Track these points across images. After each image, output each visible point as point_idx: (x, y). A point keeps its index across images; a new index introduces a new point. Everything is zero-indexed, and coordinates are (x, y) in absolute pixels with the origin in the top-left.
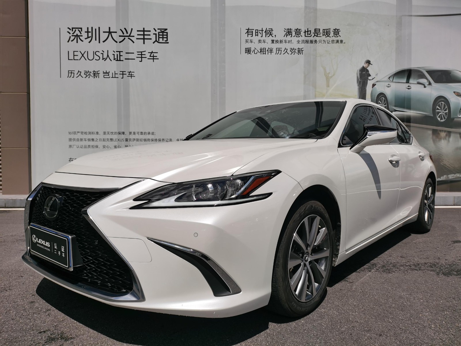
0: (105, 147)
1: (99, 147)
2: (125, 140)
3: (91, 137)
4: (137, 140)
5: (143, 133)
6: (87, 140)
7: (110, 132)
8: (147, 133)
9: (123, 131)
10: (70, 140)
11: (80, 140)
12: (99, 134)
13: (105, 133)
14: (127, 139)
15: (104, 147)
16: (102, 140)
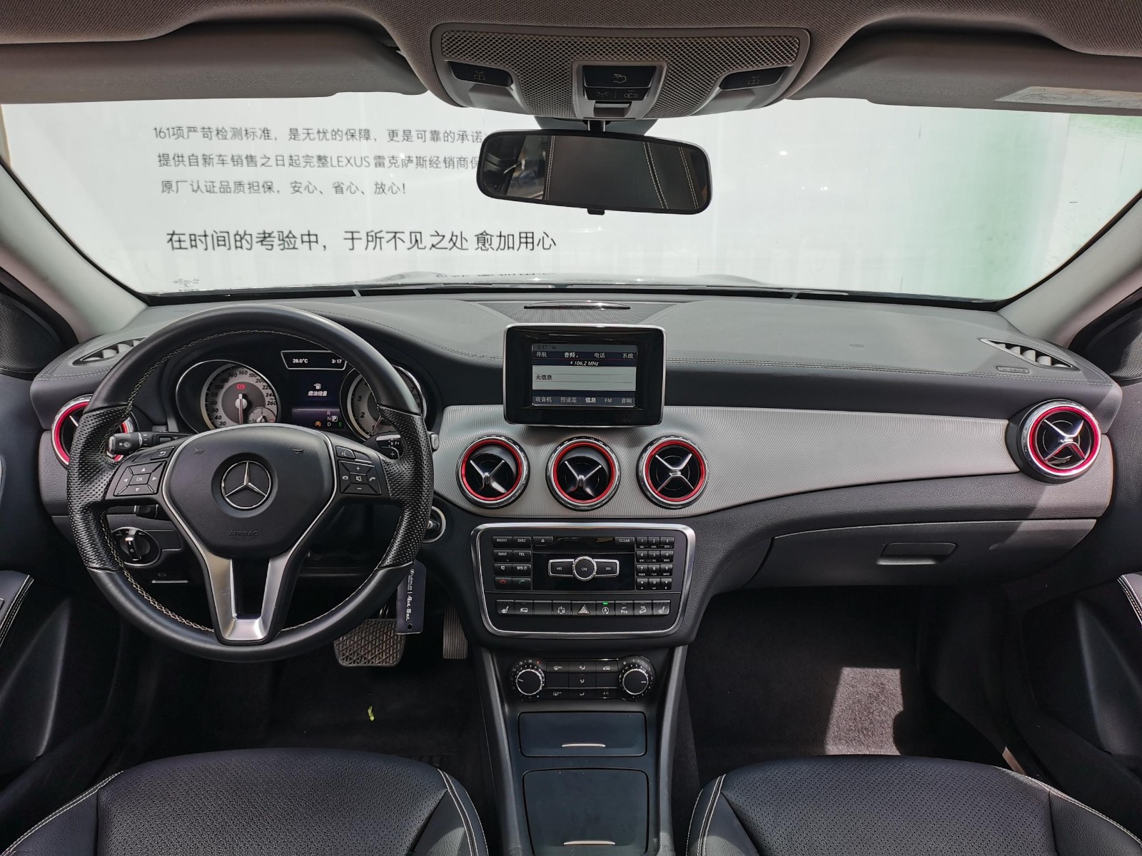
0: (301, 190)
1: (275, 188)
2: (372, 162)
3: (242, 147)
4: (420, 162)
5: (441, 135)
6: (228, 159)
7: (315, 131)
8: (457, 137)
9: (363, 128)
10: (164, 159)
11: (201, 161)
12: (272, 135)
13: (294, 134)
14: (379, 157)
15: (296, 188)
16: (287, 162)
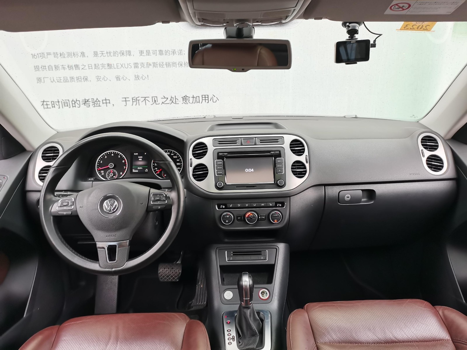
0: (101, 79)
1: (89, 79)
2: (133, 66)
3: (72, 61)
4: (155, 65)
5: (164, 52)
6: (66, 67)
7: (105, 52)
8: (171, 53)
9: (128, 50)
10: (37, 68)
11: (54, 68)
12: (86, 55)
13: (96, 54)
14: (136, 63)
15: (98, 78)
16: (93, 67)
